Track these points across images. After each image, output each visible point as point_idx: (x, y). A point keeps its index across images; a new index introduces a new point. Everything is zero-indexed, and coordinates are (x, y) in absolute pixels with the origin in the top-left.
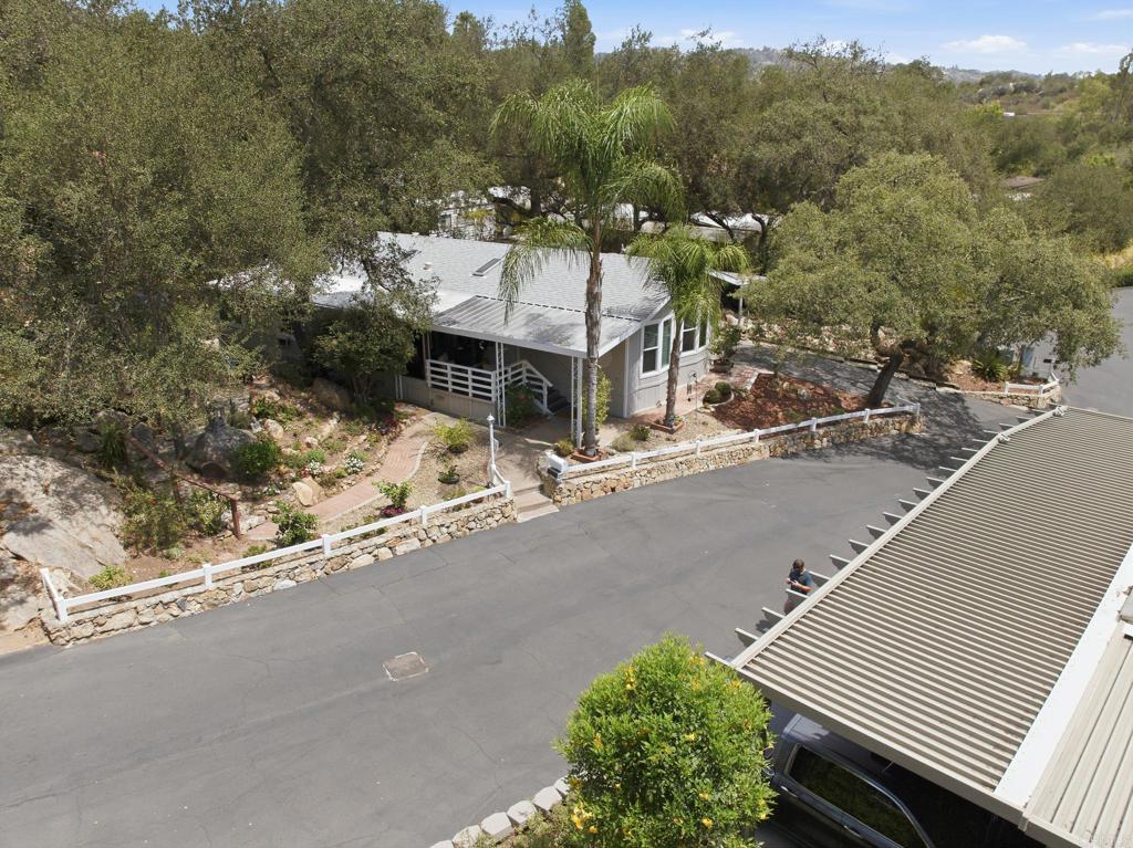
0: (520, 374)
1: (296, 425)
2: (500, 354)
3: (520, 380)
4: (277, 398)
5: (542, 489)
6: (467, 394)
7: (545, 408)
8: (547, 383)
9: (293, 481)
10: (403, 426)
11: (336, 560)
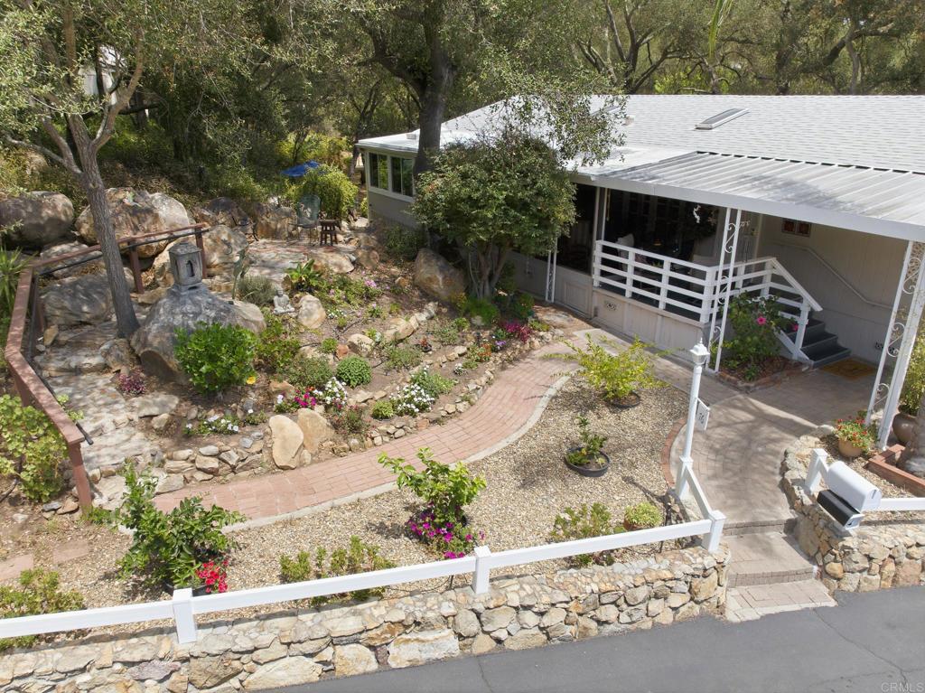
0: (759, 280)
1: (353, 311)
2: (731, 233)
3: (757, 293)
4: (348, 267)
5: (790, 527)
6: (656, 303)
7: (796, 350)
8: (809, 303)
10: (537, 342)
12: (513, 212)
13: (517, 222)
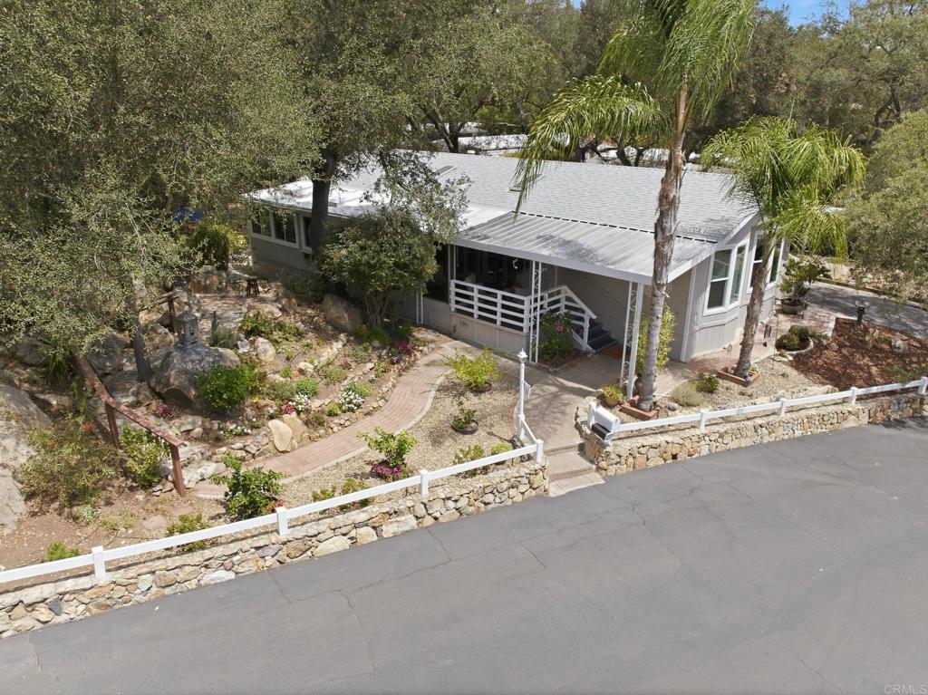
0: (558, 301)
1: (292, 346)
2: (536, 276)
3: (558, 309)
4: (278, 314)
5: (581, 448)
6: (494, 321)
7: (584, 343)
8: (589, 314)
9: (272, 417)
10: (418, 354)
11: (294, 544)
12: (399, 271)
13: (402, 277)
